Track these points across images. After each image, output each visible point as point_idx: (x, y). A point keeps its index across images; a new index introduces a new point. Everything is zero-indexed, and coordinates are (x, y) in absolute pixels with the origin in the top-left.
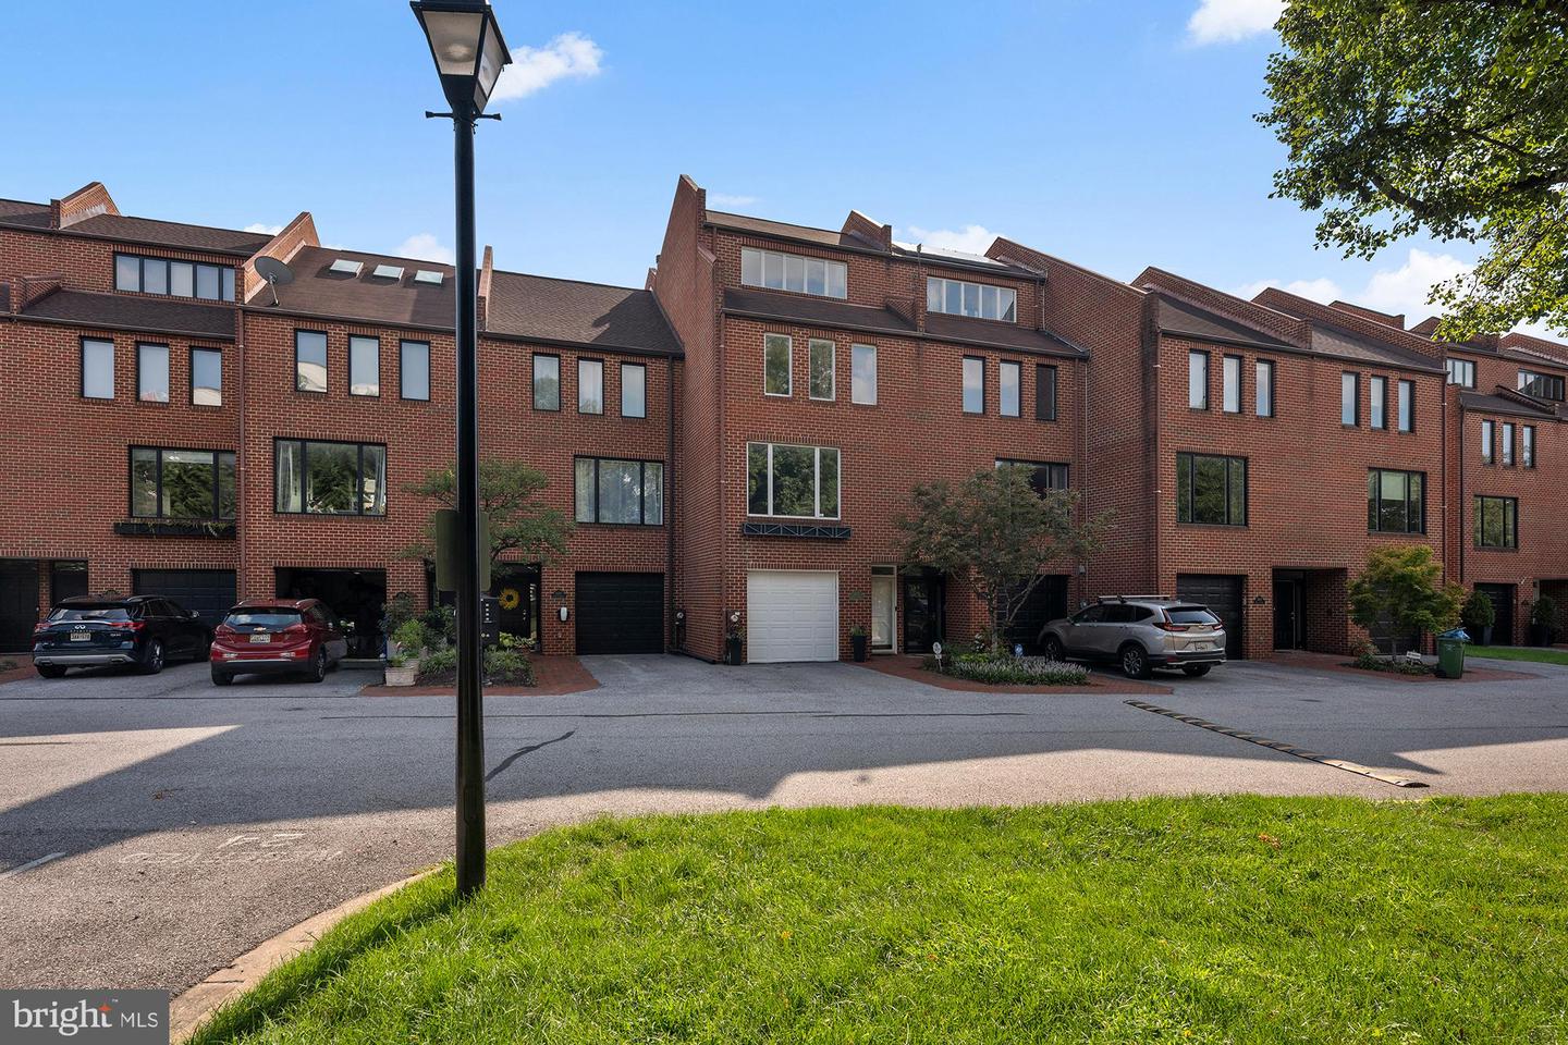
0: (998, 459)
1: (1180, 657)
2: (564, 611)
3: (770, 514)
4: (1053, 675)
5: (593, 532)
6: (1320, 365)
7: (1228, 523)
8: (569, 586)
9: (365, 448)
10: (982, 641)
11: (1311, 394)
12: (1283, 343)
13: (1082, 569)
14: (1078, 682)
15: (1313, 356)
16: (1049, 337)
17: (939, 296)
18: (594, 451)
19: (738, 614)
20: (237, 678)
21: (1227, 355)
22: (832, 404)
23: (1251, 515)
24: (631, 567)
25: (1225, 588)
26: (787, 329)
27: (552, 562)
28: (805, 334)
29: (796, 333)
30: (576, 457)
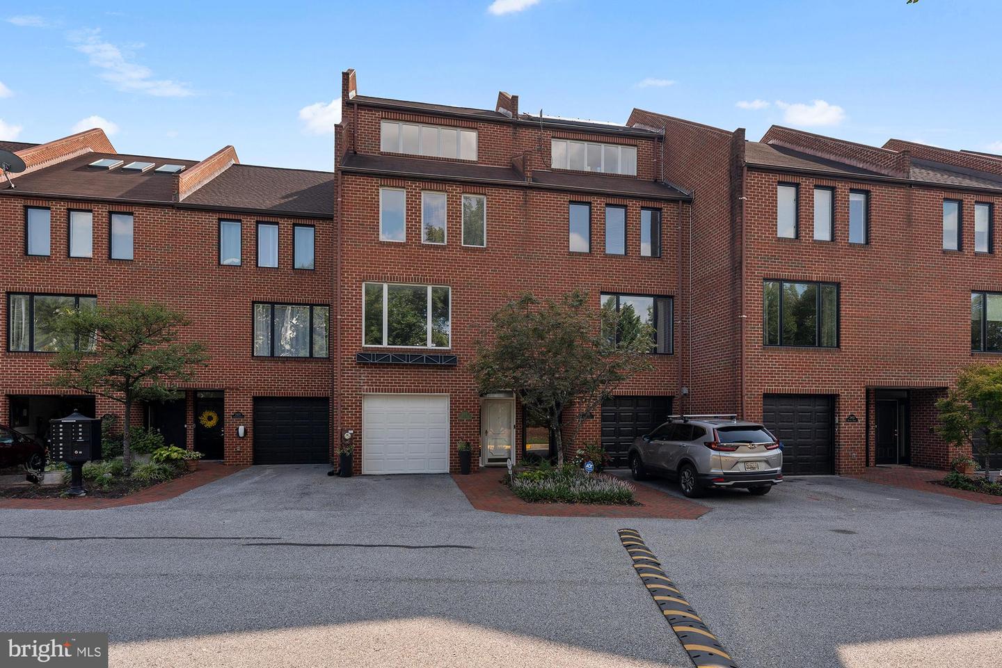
0: (603, 293)
1: (727, 477)
2: (241, 429)
3: (385, 344)
4: (593, 493)
5: (268, 364)
6: (919, 193)
7: (819, 346)
8: (247, 408)
9: (81, 299)
10: (581, 456)
11: (909, 221)
12: (872, 172)
13: (685, 391)
14: (623, 500)
15: (911, 184)
16: (665, 186)
17: (563, 154)
18: (269, 298)
19: (352, 432)
21: (817, 187)
22: (443, 248)
23: (843, 337)
24: (299, 393)
25: (819, 407)
26: (401, 183)
27: (232, 389)
28: (417, 187)
29: (409, 186)
30: (254, 303)
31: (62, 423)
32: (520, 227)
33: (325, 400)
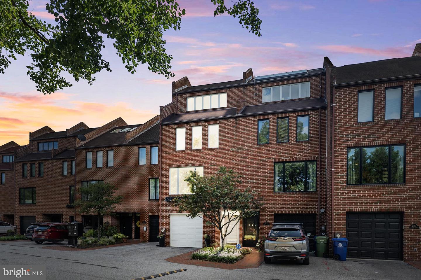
0: (276, 162)
2: (145, 227)
5: (154, 203)
8: (147, 220)
18: (154, 176)
19: (164, 229)
20: (44, 242)
21: (389, 88)
22: (200, 150)
23: (407, 177)
26: (183, 125)
27: (142, 212)
28: (190, 126)
29: (187, 126)
30: (150, 179)
31: (71, 224)
32: (234, 136)
33: (158, 216)
